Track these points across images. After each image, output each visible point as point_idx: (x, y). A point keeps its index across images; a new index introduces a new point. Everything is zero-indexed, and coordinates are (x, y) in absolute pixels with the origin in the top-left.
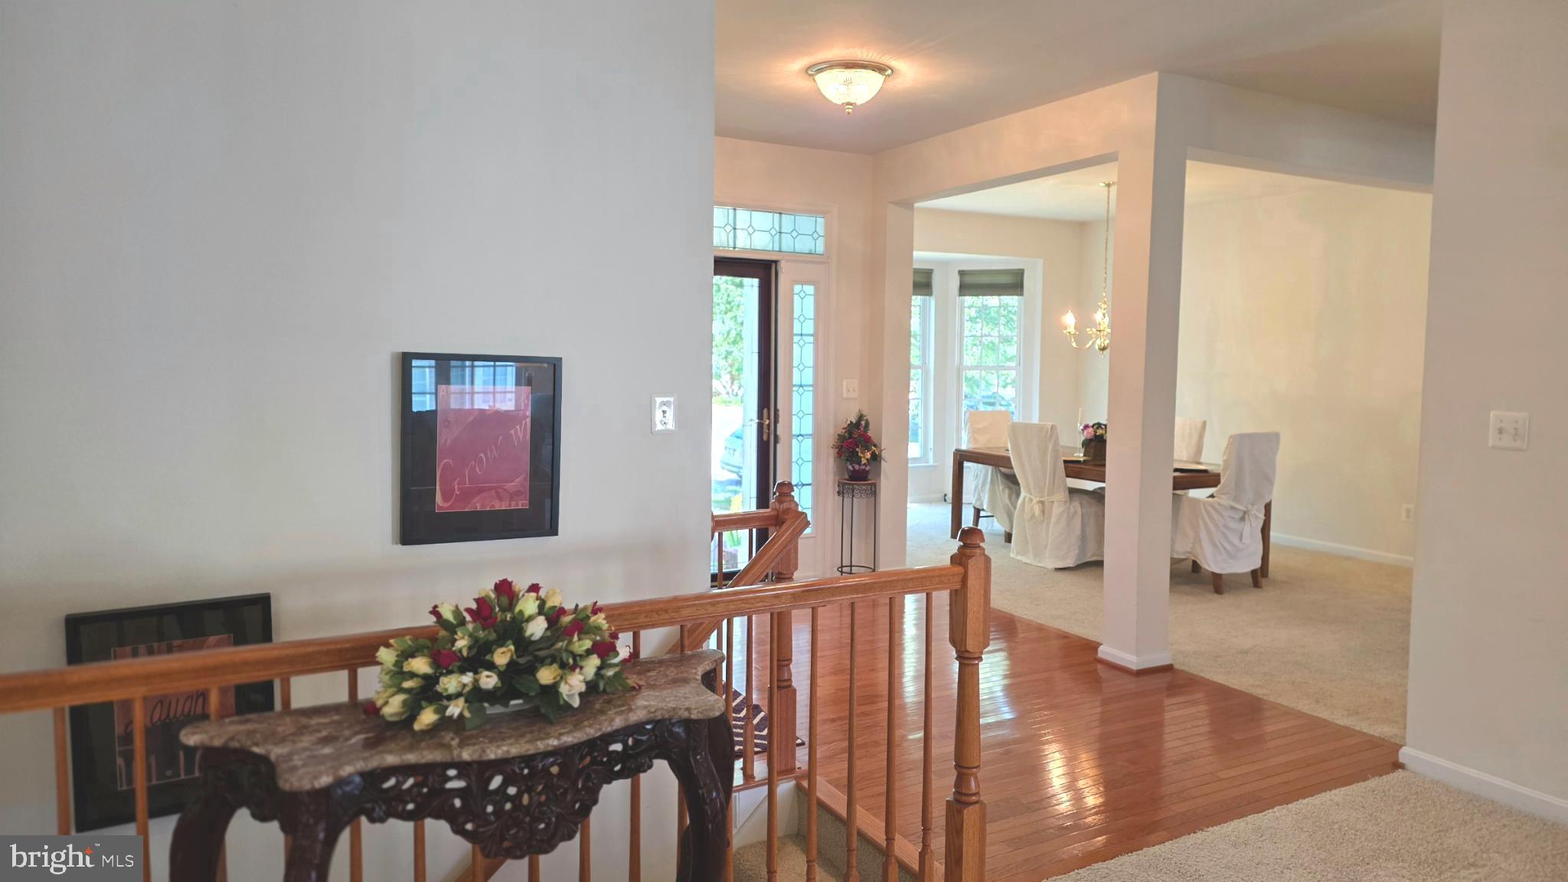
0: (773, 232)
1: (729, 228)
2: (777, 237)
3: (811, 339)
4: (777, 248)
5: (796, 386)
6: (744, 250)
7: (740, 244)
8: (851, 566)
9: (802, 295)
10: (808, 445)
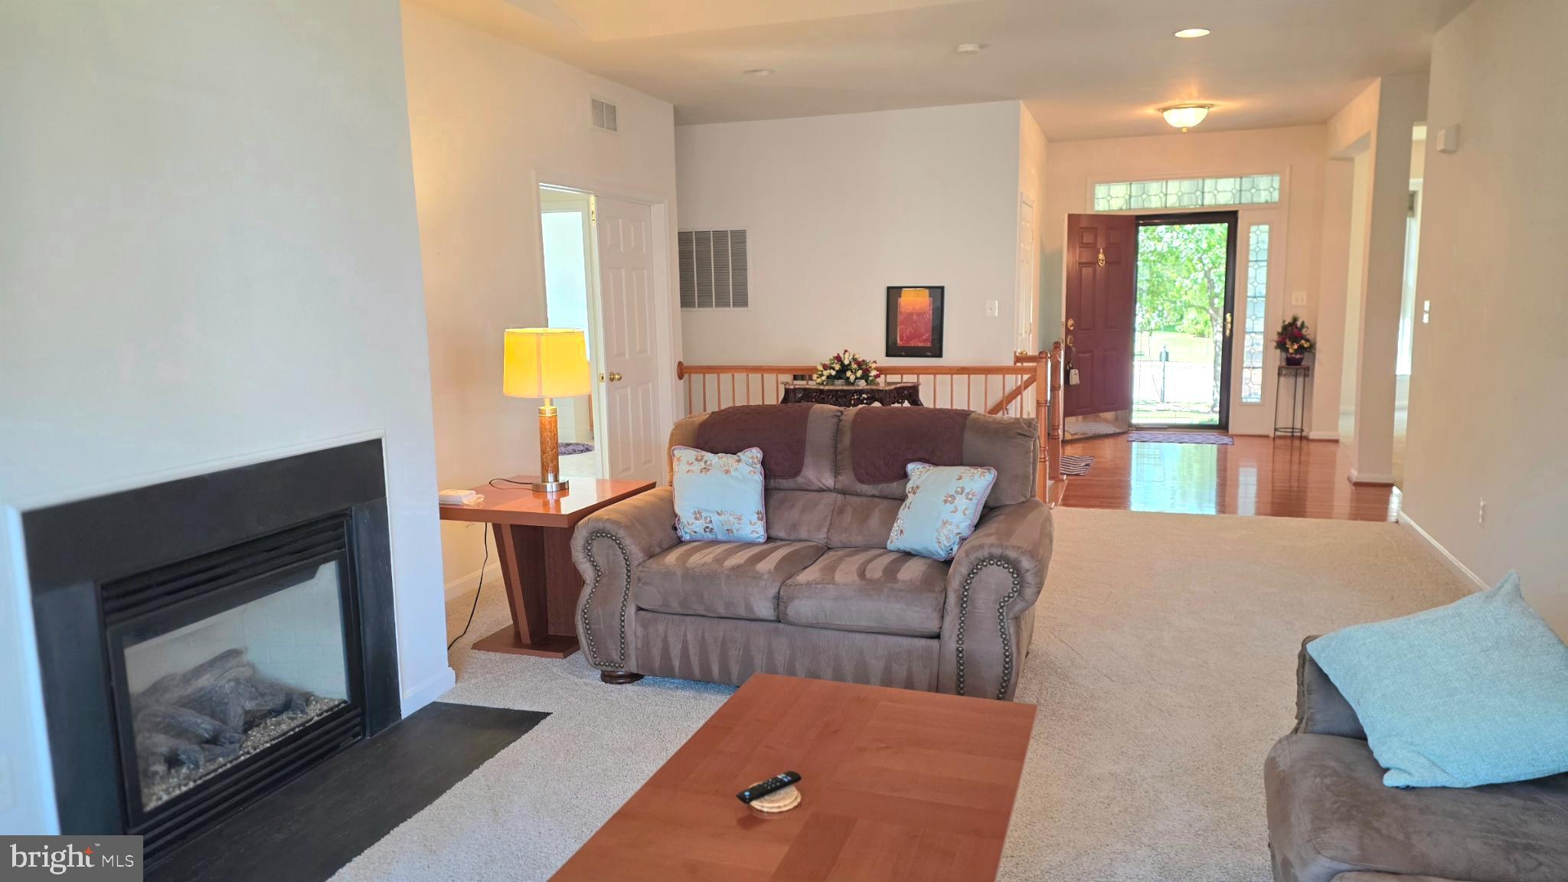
0: (1234, 191)
1: (1198, 193)
2: (1238, 195)
3: (1265, 264)
4: (1237, 202)
5: (1249, 297)
6: (1209, 206)
7: (1206, 202)
8: (1293, 428)
9: (1258, 232)
10: (1260, 339)
